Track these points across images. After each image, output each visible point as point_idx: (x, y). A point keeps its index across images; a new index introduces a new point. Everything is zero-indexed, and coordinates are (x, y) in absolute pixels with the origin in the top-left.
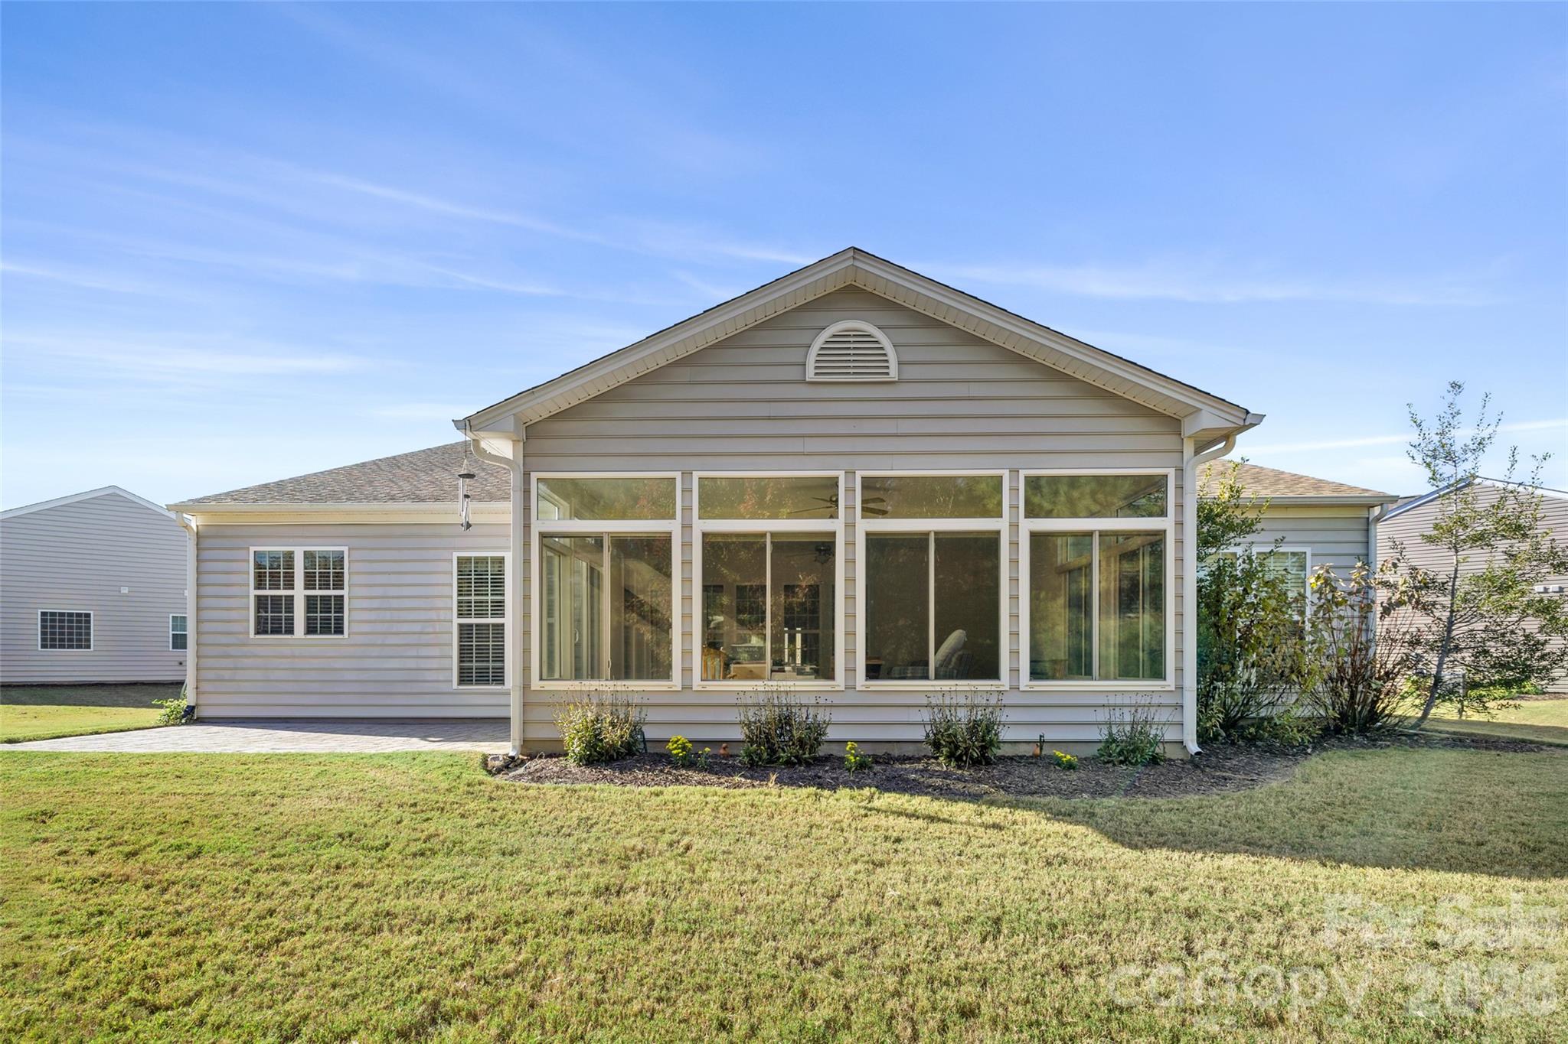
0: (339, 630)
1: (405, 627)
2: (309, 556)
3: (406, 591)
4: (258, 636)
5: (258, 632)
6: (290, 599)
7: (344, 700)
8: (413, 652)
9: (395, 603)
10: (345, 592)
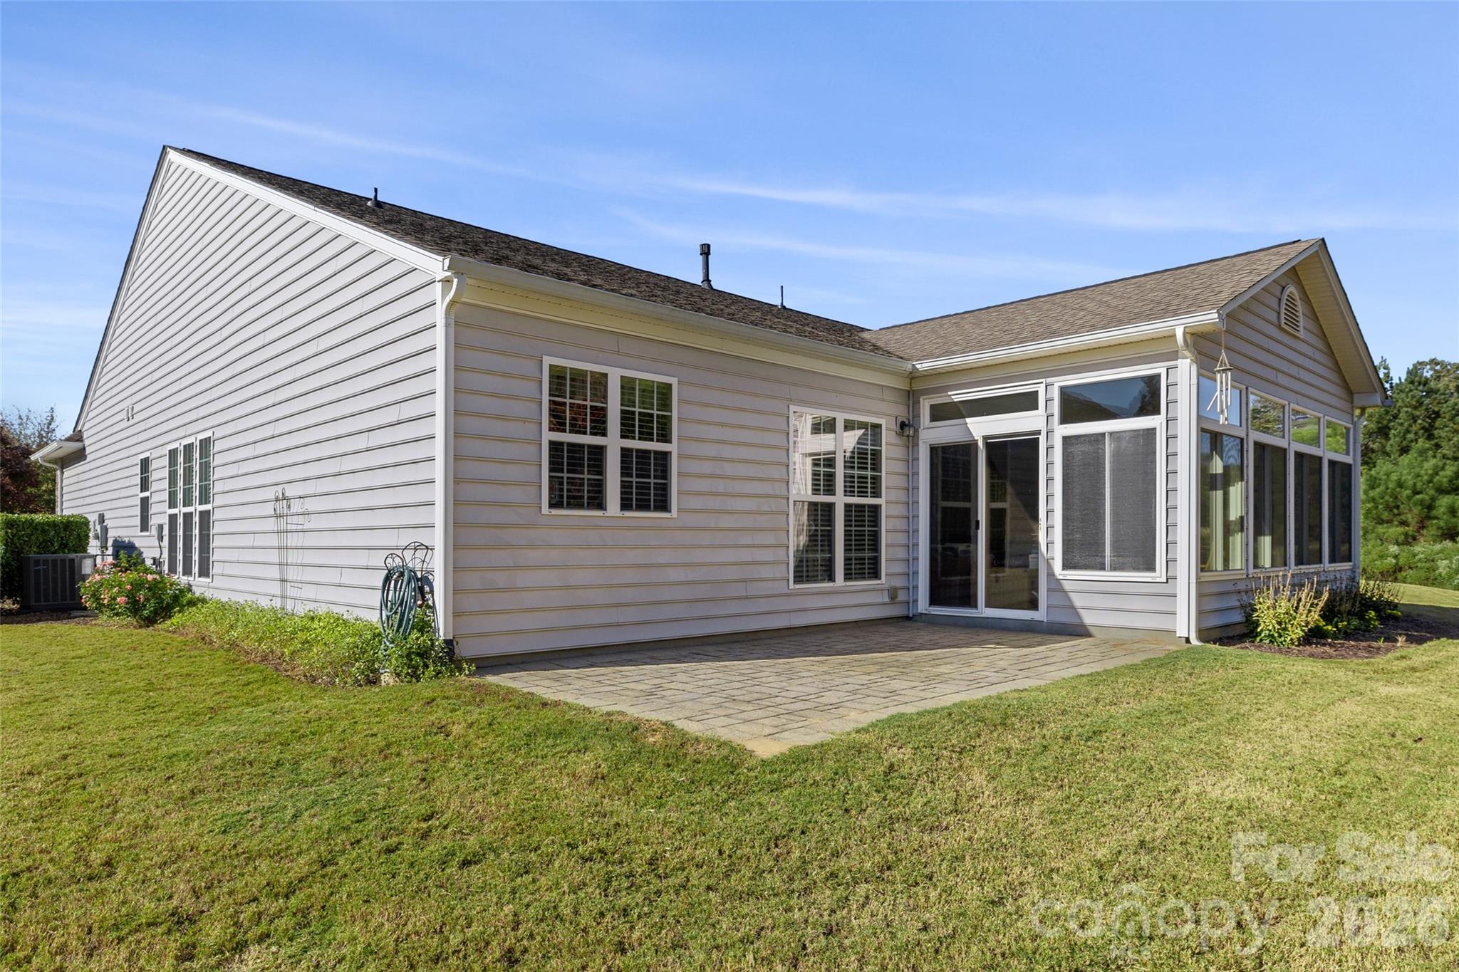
0: (663, 506)
1: (740, 504)
2: (627, 386)
3: (743, 453)
4: (555, 512)
5: (551, 506)
6: (599, 452)
7: (669, 611)
8: (746, 539)
9: (729, 469)
10: (672, 448)
